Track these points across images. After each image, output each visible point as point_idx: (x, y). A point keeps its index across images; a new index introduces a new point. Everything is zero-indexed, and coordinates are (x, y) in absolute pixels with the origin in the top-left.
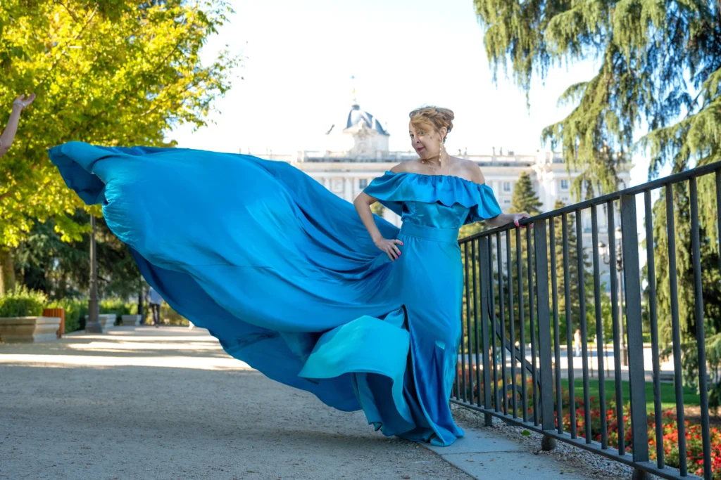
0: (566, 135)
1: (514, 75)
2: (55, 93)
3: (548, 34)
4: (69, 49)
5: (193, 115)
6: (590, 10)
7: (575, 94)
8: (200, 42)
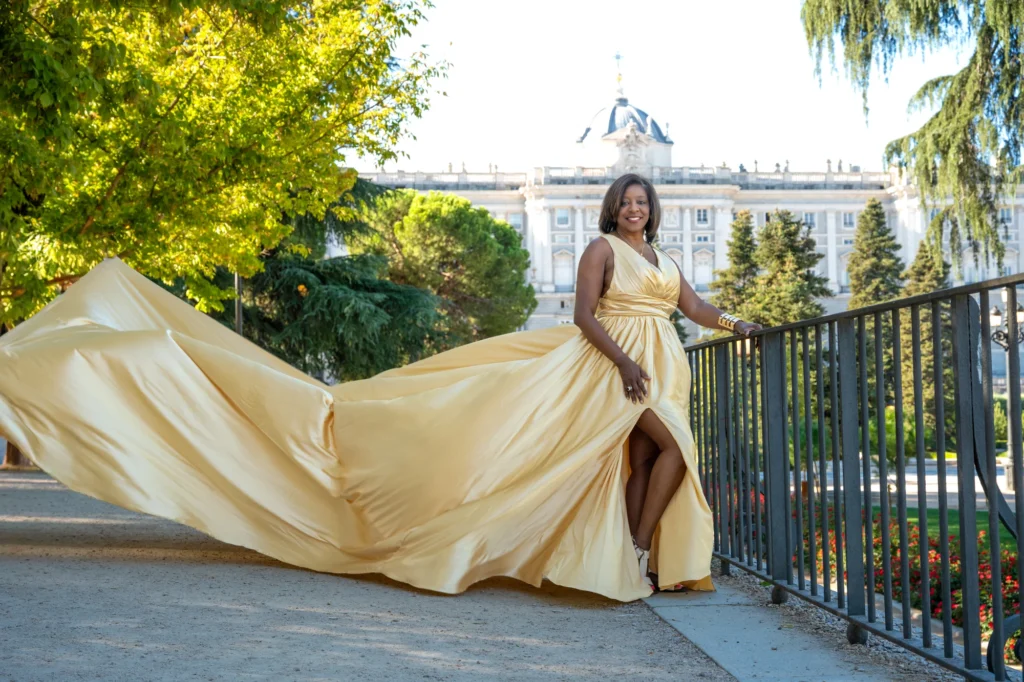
0: (919, 155)
1: (846, 65)
2: (190, 119)
3: (892, 8)
4: (209, 60)
5: (378, 143)
7: (935, 94)
8: (386, 47)
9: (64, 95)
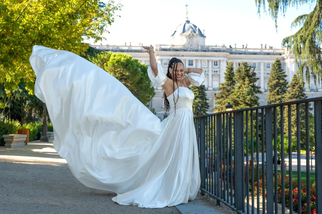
0: (295, 43)
1: (269, 10)
2: (25, 23)
5: (95, 34)
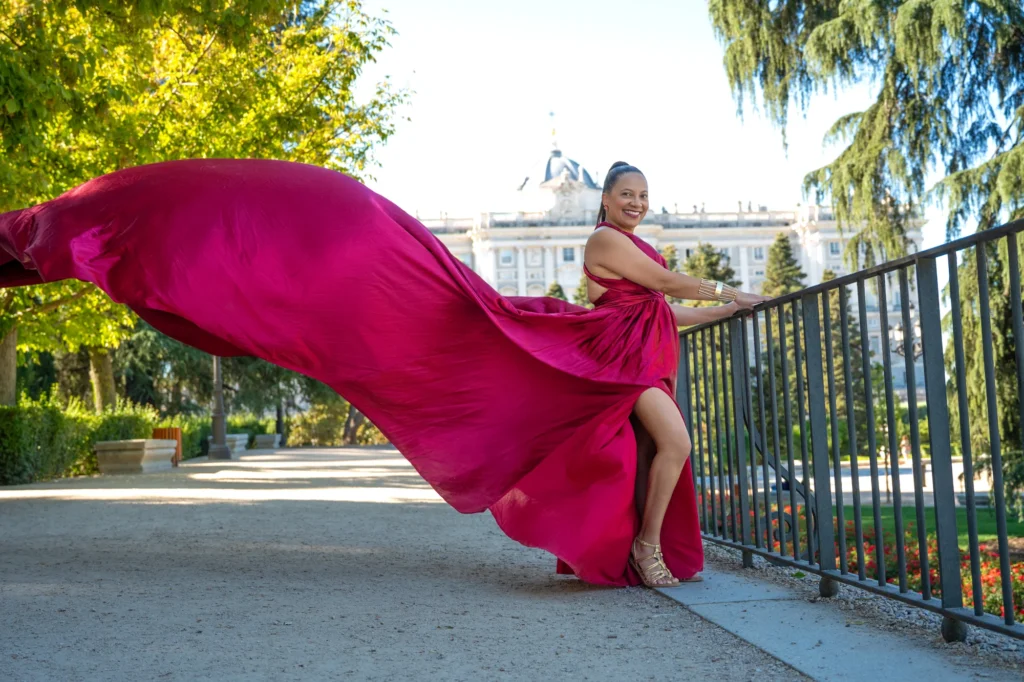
0: (835, 183)
1: (765, 106)
3: (809, 49)
4: (181, 87)
6: (863, 16)
7: (847, 129)
8: (352, 73)
9: (30, 101)
